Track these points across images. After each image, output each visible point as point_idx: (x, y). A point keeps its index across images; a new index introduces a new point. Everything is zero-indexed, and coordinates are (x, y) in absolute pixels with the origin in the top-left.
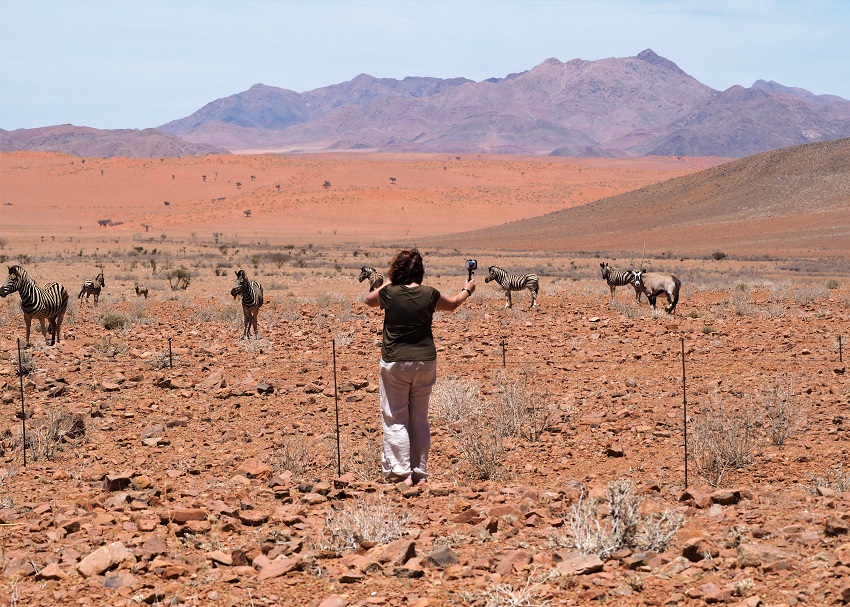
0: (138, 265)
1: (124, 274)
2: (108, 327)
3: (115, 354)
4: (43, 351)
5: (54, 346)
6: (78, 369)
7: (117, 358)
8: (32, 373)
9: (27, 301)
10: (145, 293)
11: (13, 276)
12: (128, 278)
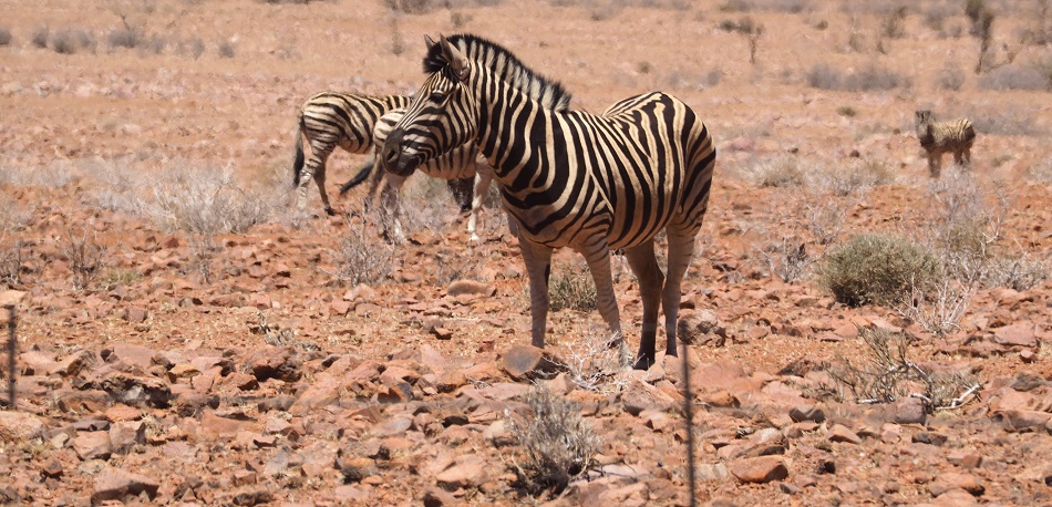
0: (911, 24)
1: (849, 65)
2: (847, 295)
3: (928, 409)
4: (608, 391)
5: (655, 370)
6: (780, 473)
7: (940, 424)
8: (582, 484)
9: (522, 181)
10: (960, 145)
11: (442, 84)
12: (870, 82)
